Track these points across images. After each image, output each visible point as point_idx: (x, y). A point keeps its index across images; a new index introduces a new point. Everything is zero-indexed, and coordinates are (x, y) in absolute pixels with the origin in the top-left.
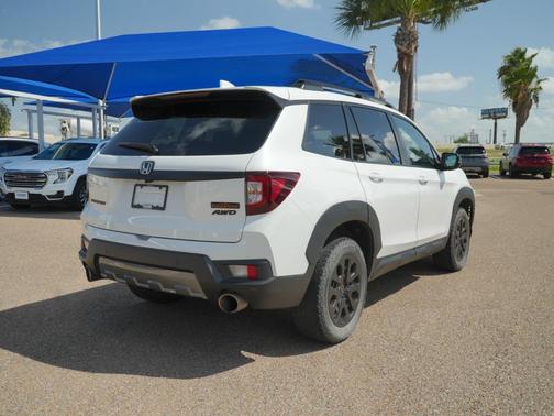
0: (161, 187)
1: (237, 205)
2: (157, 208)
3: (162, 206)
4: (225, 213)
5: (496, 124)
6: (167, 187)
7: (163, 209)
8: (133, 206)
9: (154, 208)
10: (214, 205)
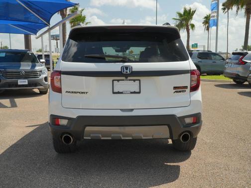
0: (134, 80)
1: (186, 87)
2: (135, 93)
3: (138, 91)
4: (180, 92)
5: (57, 43)
6: (140, 80)
7: (139, 93)
8: (114, 93)
9: (131, 93)
10: (175, 88)
